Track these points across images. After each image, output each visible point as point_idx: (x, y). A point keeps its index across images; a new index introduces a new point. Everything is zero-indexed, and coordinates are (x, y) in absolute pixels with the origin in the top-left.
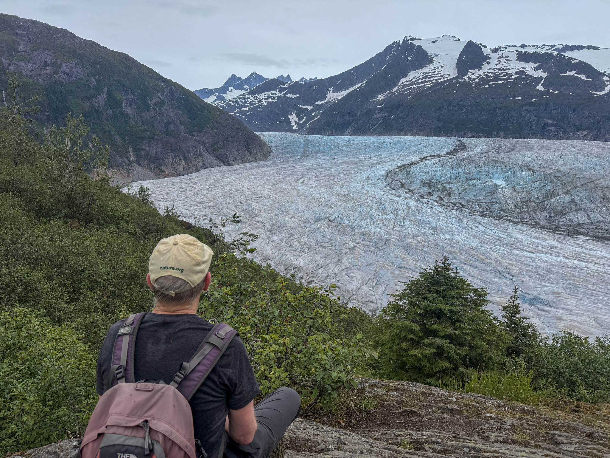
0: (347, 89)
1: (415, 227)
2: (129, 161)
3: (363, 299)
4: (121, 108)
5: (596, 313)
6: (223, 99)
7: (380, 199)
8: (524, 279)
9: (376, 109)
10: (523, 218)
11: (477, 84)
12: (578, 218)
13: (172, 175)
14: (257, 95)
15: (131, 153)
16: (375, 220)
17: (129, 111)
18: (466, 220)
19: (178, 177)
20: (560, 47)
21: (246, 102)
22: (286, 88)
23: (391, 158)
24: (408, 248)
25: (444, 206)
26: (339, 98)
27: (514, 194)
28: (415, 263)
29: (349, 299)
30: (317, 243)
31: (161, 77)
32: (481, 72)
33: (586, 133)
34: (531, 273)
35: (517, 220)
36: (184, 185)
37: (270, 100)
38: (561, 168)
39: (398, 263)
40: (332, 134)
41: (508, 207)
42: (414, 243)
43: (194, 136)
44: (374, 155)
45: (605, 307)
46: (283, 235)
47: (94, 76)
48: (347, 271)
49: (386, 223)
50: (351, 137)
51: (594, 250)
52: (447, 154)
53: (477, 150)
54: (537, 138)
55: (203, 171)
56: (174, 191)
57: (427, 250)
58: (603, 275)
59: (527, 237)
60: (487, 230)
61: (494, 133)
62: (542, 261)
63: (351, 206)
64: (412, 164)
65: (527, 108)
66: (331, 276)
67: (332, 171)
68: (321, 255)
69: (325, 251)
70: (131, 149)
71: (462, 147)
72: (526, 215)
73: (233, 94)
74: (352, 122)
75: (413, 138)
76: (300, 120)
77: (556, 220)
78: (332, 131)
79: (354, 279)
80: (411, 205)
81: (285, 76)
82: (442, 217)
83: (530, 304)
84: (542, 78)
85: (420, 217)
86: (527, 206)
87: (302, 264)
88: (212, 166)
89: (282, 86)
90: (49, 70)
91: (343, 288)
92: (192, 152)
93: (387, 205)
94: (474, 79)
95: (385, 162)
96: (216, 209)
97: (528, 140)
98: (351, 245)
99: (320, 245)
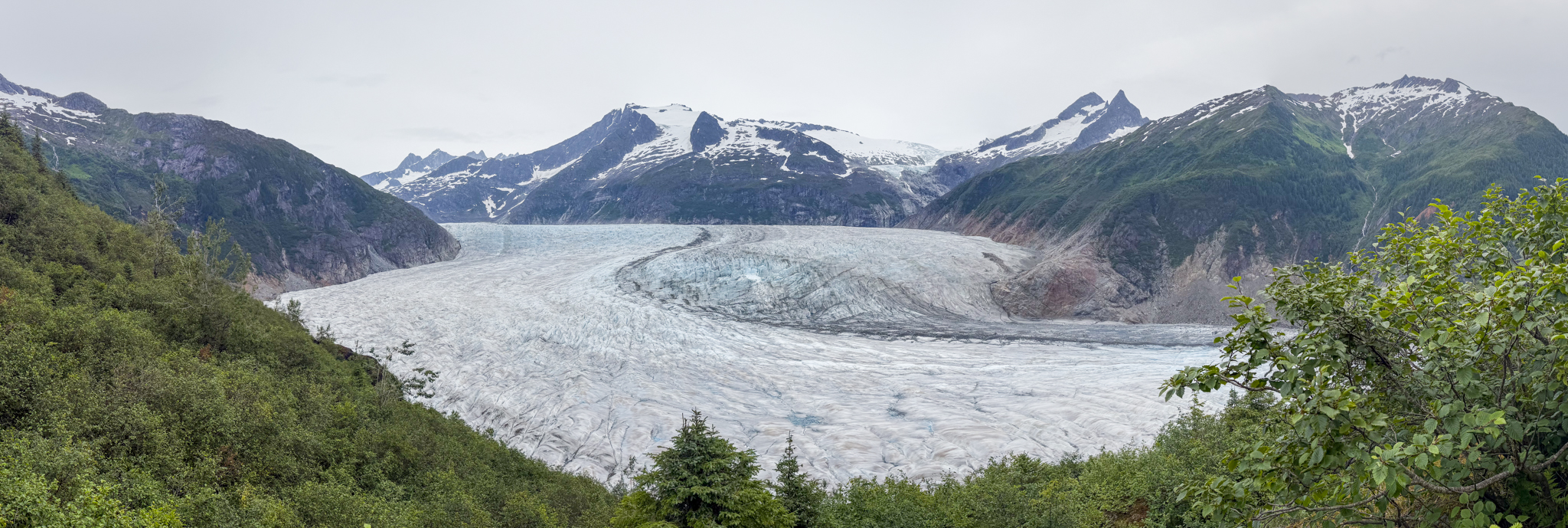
0: (559, 166)
1: (658, 341)
2: (281, 266)
3: (596, 452)
4: (275, 202)
5: (872, 421)
6: (398, 183)
7: (611, 306)
8: (793, 395)
9: (596, 190)
10: (784, 319)
11: (716, 161)
12: (840, 312)
13: (331, 283)
14: (441, 177)
15: (284, 257)
16: (605, 336)
17: (284, 206)
18: (719, 327)
19: (338, 286)
20: (799, 125)
21: (426, 186)
22: (479, 167)
23: (621, 252)
24: (651, 372)
25: (692, 311)
26: (549, 177)
27: (771, 290)
28: (662, 391)
29: (576, 453)
30: (527, 373)
31: (322, 163)
32: (719, 148)
33: (835, 217)
34: (799, 387)
35: (778, 322)
36: (345, 296)
37: (459, 182)
38: (817, 258)
39: (641, 393)
40: (542, 223)
41: (766, 307)
42: (659, 363)
43: (360, 232)
44: (599, 248)
45: (879, 412)
46: (479, 362)
47: (247, 168)
48: (571, 411)
49: (620, 339)
50: (566, 226)
51: (859, 347)
52: (689, 245)
53: (723, 240)
54: (787, 224)
55: (370, 276)
56: (332, 304)
57: (676, 372)
58: (872, 374)
59: (790, 342)
60: (746, 338)
61: (741, 219)
62: (810, 369)
63: (571, 318)
64: (647, 259)
65: (774, 189)
66: (548, 420)
67: (544, 272)
68: (533, 391)
69: (539, 384)
70: (284, 252)
71: (706, 236)
72: (786, 315)
73: (410, 178)
74: (567, 207)
75: (646, 226)
76: (498, 206)
77: (818, 318)
78: (541, 219)
79: (581, 422)
80: (650, 312)
81: (477, 153)
82: (691, 327)
83: (804, 426)
84: (785, 157)
85: (663, 328)
86: (786, 304)
87: (506, 405)
88: (382, 270)
89: (473, 164)
90: (200, 166)
91: (566, 437)
92: (357, 252)
93: (620, 314)
94: (713, 156)
95: (613, 257)
96: (386, 328)
97: (779, 227)
98: (575, 373)
99: (531, 375)
